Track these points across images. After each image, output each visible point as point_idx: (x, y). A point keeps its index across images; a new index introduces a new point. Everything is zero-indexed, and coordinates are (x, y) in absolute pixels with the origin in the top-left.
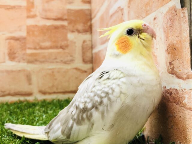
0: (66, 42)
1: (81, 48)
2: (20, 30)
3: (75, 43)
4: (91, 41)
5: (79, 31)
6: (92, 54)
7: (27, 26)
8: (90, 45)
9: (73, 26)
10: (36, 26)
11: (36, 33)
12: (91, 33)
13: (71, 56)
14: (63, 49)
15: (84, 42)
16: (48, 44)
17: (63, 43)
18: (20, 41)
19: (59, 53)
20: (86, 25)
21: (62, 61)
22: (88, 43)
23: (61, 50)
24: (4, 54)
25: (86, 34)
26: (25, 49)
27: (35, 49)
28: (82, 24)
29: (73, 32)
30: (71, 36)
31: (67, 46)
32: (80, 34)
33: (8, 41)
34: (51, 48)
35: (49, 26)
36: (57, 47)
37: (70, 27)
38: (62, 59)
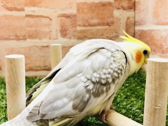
0: (111, 19)
1: (125, 25)
2: (71, 8)
3: (120, 19)
4: (135, 18)
5: (124, 9)
6: (135, 30)
7: (77, 4)
8: (133, 22)
9: (119, 4)
10: (86, 3)
11: (85, 10)
12: (135, 10)
13: (116, 32)
14: (109, 26)
15: (128, 18)
16: (95, 21)
17: (109, 20)
18: (71, 18)
19: (105, 30)
20: (130, 3)
21: (107, 37)
22: (132, 19)
23: (107, 27)
24: (57, 30)
25: (130, 11)
26: (75, 26)
27: (84, 26)
28: (127, 2)
29: (118, 9)
30: (117, 13)
31: (113, 23)
32: (125, 11)
33: (59, 18)
34: (99, 25)
35: (97, 3)
36: (103, 24)
37: (116, 4)
38: (108, 35)
